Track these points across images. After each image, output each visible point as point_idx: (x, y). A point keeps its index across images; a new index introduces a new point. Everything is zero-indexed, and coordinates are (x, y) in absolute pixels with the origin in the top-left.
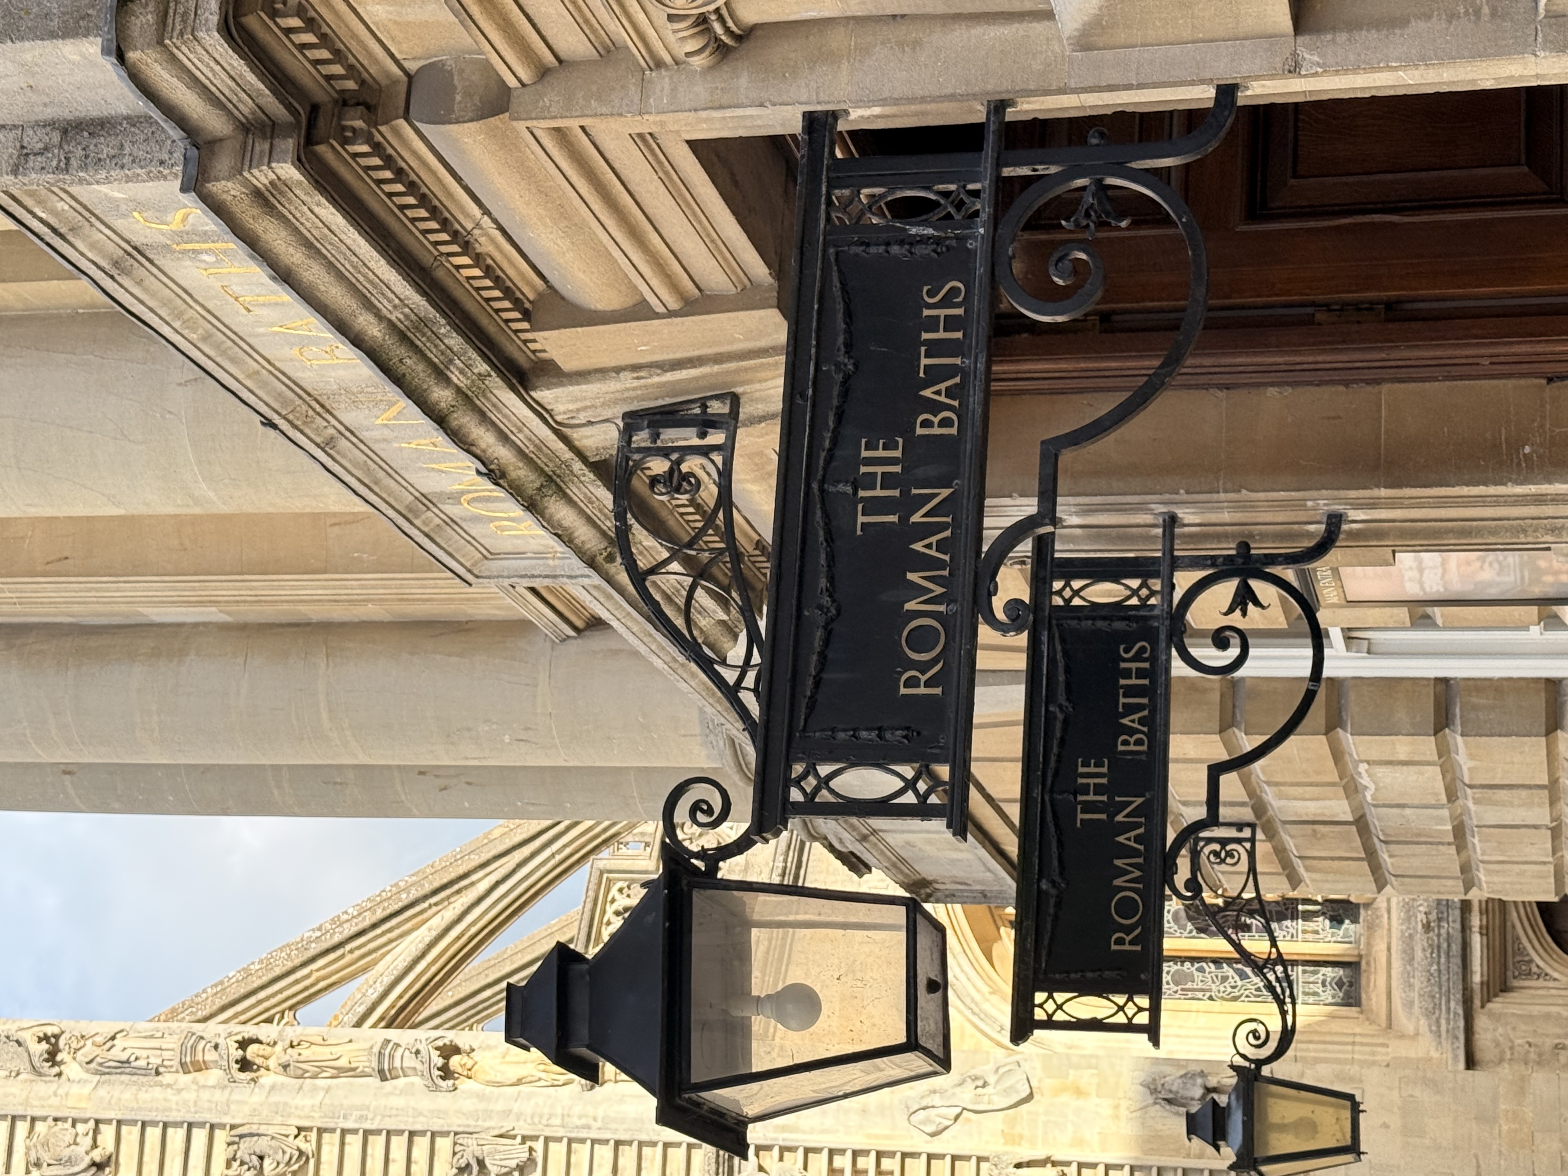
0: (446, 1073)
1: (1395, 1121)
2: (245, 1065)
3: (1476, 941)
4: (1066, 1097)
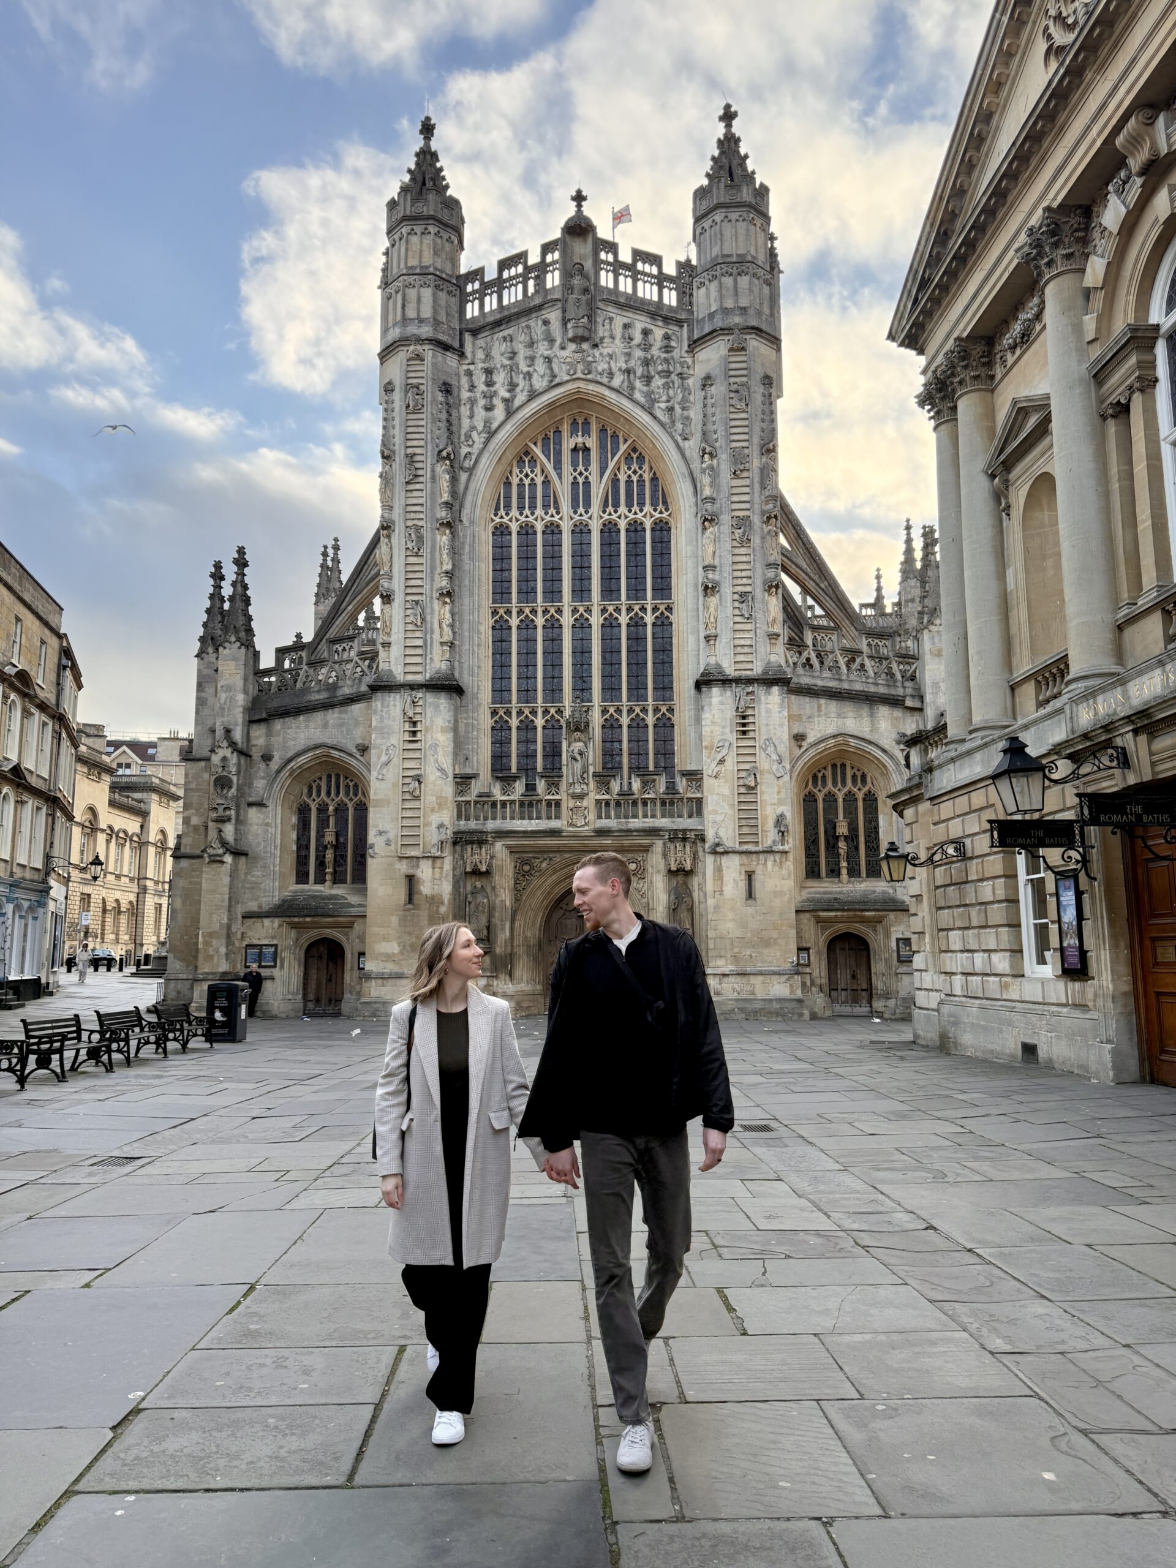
0: (770, 587)
1: (778, 889)
2: (769, 518)
3: (833, 914)
4: (776, 789)
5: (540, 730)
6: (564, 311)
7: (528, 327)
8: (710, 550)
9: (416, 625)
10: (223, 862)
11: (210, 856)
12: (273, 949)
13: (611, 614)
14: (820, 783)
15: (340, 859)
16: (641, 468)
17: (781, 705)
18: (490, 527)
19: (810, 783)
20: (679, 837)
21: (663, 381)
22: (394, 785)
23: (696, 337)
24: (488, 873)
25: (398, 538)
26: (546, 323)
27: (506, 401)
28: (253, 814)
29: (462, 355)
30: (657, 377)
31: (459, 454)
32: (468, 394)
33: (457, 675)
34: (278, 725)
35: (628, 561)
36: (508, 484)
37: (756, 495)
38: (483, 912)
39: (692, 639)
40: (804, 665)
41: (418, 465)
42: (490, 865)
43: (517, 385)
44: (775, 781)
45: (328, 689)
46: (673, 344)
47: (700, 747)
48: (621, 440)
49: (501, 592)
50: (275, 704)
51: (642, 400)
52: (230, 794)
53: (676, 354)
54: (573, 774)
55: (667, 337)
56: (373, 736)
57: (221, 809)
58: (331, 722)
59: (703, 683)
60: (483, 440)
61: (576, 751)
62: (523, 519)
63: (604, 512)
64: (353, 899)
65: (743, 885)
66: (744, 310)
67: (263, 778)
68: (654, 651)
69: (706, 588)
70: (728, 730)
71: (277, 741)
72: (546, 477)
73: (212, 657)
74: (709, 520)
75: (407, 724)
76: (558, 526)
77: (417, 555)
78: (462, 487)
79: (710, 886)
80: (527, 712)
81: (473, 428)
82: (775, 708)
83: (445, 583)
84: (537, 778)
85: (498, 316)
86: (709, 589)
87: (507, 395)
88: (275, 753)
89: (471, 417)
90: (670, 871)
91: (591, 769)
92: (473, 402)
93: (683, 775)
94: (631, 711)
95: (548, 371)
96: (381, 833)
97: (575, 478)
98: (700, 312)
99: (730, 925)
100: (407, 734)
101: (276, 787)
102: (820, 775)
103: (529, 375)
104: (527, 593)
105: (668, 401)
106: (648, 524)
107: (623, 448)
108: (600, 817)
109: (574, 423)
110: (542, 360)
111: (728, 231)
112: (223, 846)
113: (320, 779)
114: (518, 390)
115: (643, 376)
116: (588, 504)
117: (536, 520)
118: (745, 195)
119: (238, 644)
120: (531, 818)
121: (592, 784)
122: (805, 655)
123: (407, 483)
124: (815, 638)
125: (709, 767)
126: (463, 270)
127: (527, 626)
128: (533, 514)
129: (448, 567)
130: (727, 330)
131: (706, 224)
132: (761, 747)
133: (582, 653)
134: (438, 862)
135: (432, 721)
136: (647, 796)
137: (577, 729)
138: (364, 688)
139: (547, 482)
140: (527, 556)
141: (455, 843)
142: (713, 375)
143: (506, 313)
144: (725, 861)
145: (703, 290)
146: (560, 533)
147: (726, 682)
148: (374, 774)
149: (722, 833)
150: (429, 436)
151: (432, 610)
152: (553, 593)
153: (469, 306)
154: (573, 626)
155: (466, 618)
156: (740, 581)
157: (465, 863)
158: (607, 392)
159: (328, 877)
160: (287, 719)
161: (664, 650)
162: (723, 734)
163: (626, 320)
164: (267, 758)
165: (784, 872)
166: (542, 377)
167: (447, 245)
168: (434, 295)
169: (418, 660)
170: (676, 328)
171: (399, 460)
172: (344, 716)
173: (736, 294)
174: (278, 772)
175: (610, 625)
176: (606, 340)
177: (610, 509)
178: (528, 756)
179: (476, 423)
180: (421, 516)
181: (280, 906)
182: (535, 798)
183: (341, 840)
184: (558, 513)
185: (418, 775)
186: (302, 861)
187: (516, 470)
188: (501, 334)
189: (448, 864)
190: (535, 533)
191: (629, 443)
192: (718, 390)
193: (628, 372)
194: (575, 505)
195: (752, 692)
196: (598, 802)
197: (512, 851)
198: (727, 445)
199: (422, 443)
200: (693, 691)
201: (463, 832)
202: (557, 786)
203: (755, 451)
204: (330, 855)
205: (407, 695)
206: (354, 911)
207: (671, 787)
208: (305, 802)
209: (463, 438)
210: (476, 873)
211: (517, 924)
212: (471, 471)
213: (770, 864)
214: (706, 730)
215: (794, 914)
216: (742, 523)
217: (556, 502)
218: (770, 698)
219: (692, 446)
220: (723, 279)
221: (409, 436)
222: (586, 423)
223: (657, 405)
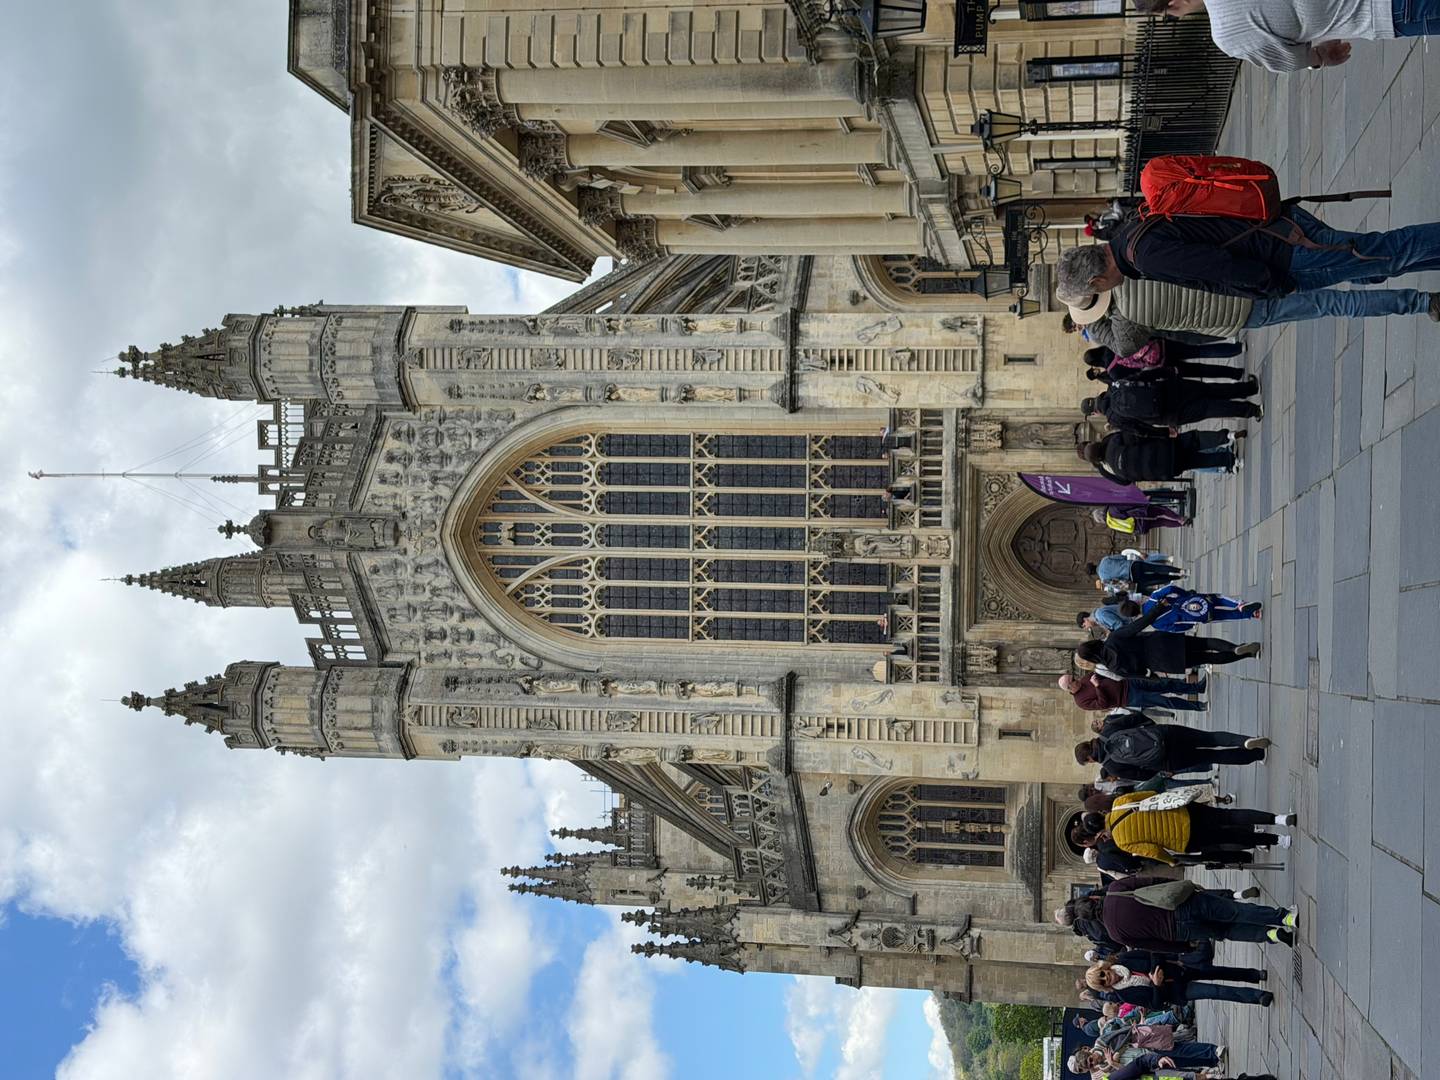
1: (1025, 330)
2: (610, 328)
4: (913, 328)
5: (835, 588)
6: (363, 549)
7: (379, 590)
8: (646, 394)
9: (719, 722)
10: (980, 938)
11: (972, 952)
12: (1078, 889)
13: (705, 504)
14: (904, 275)
15: (975, 817)
16: (538, 467)
17: (820, 320)
18: (603, 639)
19: (905, 285)
20: (964, 437)
21: (446, 440)
22: (898, 748)
23: (401, 403)
24: (999, 648)
25: (621, 739)
26: (376, 570)
27: (463, 618)
28: (923, 910)
29: (410, 665)
30: (441, 447)
31: (521, 671)
32: (454, 658)
33: (774, 679)
34: (824, 881)
35: (644, 483)
36: (552, 617)
37: (585, 341)
38: (1042, 654)
39: (739, 415)
40: (773, 291)
41: (539, 716)
42: (990, 646)
43: (445, 603)
44: (904, 330)
45: (785, 824)
46: (404, 428)
47: (865, 411)
48: (506, 488)
49: (675, 629)
50: (800, 885)
51: (467, 465)
52: (904, 931)
53: (416, 425)
54: (891, 551)
55: (397, 435)
56: (842, 772)
57: (919, 939)
58: (822, 821)
59: (792, 404)
60: (507, 644)
61: (865, 548)
62: (592, 602)
63: (587, 509)
64: (1023, 799)
65: (1019, 368)
66: (375, 350)
67: (884, 898)
68: (747, 456)
69: (686, 399)
70: (846, 380)
71: (842, 882)
72: (545, 574)
73: (742, 956)
74: (610, 394)
75: (830, 734)
76: (601, 561)
77: (640, 719)
78: (559, 670)
79: (1020, 404)
80: (814, 602)
81: (493, 654)
82: (824, 325)
83: (671, 690)
84: (895, 591)
85: (365, 623)
86: (688, 395)
87: (457, 615)
88: (857, 883)
89: (480, 656)
90: (1002, 447)
91: (886, 531)
92: (462, 655)
93: (895, 430)
94: (816, 485)
95: (432, 569)
96: (951, 765)
97: (547, 541)
98: (373, 397)
99: (1064, 384)
100: (841, 734)
101: (895, 884)
102: (895, 274)
103: (435, 591)
104: (677, 599)
105: (470, 435)
106: (602, 460)
107: (515, 486)
108: (939, 523)
109: (484, 540)
110: (419, 575)
111: (281, 365)
112: (962, 938)
113: (884, 837)
114: (450, 603)
115: (441, 463)
116: (579, 528)
117: (593, 587)
118: (240, 344)
119: (734, 920)
120: (938, 599)
121: (902, 531)
122: (760, 289)
123: (559, 728)
124: (745, 278)
125: (887, 402)
126: (309, 662)
127: (715, 600)
128: (586, 590)
129: (653, 686)
130: (400, 367)
131: (269, 386)
132: (867, 344)
133: (749, 538)
134: (986, 703)
135: (826, 707)
136: (917, 470)
137: (840, 545)
138: (784, 784)
139: (551, 573)
140: (634, 598)
141: (965, 685)
142: (448, 386)
143: (362, 615)
144: (992, 386)
145: (346, 394)
146: (608, 559)
147: (793, 380)
148: (884, 772)
149: (962, 390)
150: (508, 703)
151: (702, 704)
152: (678, 569)
153: (350, 656)
154: (716, 547)
155: (708, 667)
156: (681, 362)
157: (987, 673)
158: (457, 503)
159: (997, 829)
160: (818, 870)
161: (750, 445)
162: (850, 385)
163: (376, 479)
164: (861, 893)
165: (1006, 323)
166: (437, 575)
167: (282, 679)
168: (345, 694)
169: (758, 721)
170: (387, 424)
171: (532, 737)
172: (815, 807)
173: (358, 357)
174: (877, 880)
175: (717, 505)
176: (398, 503)
177: (583, 502)
178: (863, 603)
179: (488, 651)
180: (596, 714)
181: (1029, 884)
182: (916, 595)
183: (954, 814)
184: (586, 562)
185: (888, 723)
186: (977, 859)
187: (536, 608)
188: (387, 621)
189: (987, 692)
190: (608, 588)
191: (509, 479)
192: (464, 379)
193: (435, 480)
194: (579, 542)
195: (805, 351)
196: (923, 524)
197: (974, 621)
198: (528, 373)
199: (514, 711)
200: (799, 415)
201: (953, 676)
202: (902, 570)
203: (535, 341)
204: (971, 828)
205: (796, 735)
206: (1037, 798)
207: (906, 442)
208: (910, 855)
209: (503, 667)
210: (998, 661)
211: (1058, 619)
212: (541, 658)
213: (996, 338)
214: (846, 403)
215: (1053, 313)
216: (616, 358)
217: (573, 563)
218: (812, 332)
219: (521, 411)
220: (339, 371)
221: (507, 725)
222: (484, 527)
223: (473, 448)
